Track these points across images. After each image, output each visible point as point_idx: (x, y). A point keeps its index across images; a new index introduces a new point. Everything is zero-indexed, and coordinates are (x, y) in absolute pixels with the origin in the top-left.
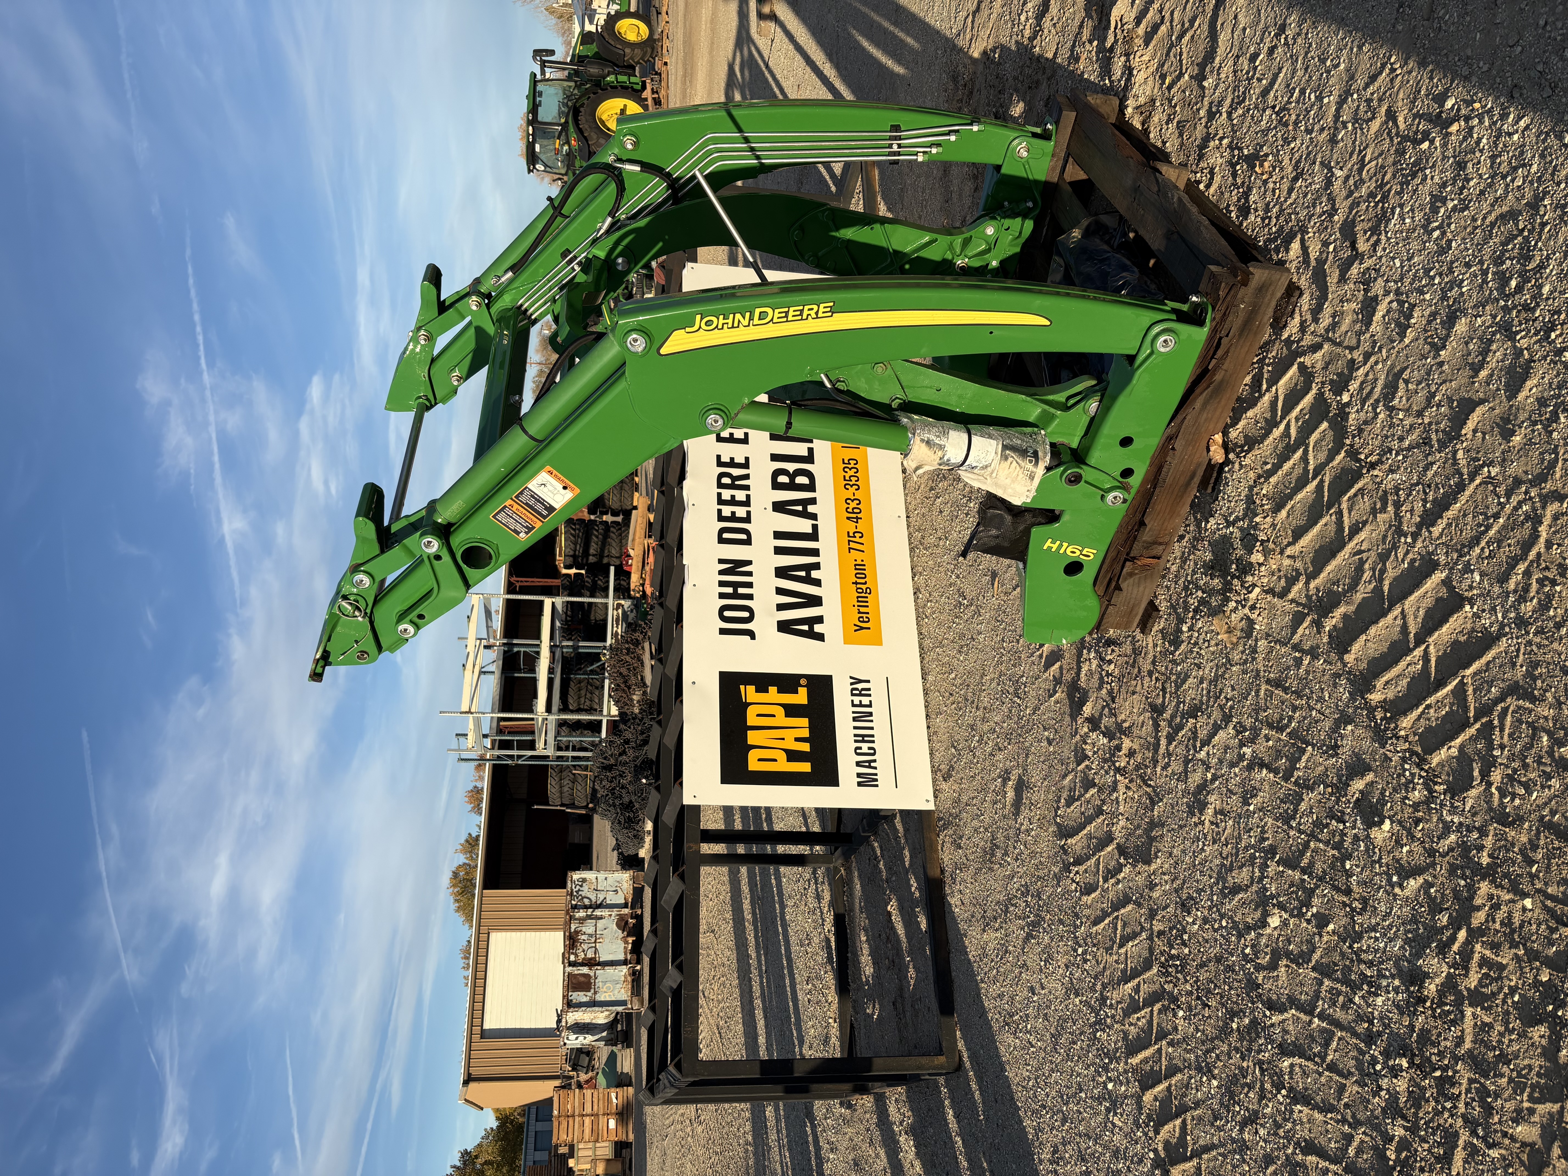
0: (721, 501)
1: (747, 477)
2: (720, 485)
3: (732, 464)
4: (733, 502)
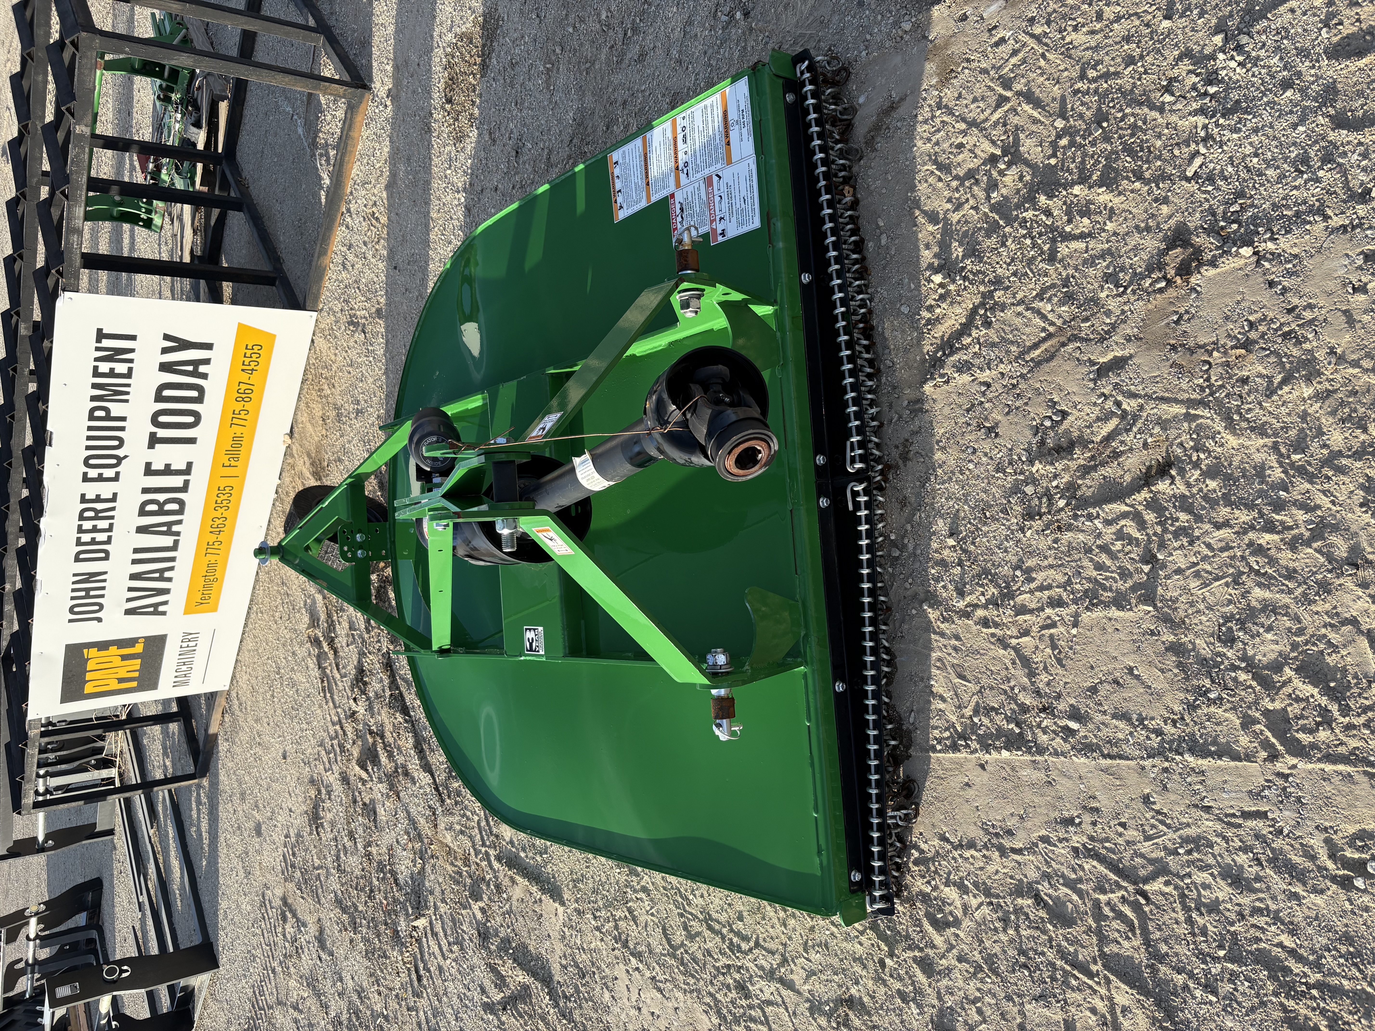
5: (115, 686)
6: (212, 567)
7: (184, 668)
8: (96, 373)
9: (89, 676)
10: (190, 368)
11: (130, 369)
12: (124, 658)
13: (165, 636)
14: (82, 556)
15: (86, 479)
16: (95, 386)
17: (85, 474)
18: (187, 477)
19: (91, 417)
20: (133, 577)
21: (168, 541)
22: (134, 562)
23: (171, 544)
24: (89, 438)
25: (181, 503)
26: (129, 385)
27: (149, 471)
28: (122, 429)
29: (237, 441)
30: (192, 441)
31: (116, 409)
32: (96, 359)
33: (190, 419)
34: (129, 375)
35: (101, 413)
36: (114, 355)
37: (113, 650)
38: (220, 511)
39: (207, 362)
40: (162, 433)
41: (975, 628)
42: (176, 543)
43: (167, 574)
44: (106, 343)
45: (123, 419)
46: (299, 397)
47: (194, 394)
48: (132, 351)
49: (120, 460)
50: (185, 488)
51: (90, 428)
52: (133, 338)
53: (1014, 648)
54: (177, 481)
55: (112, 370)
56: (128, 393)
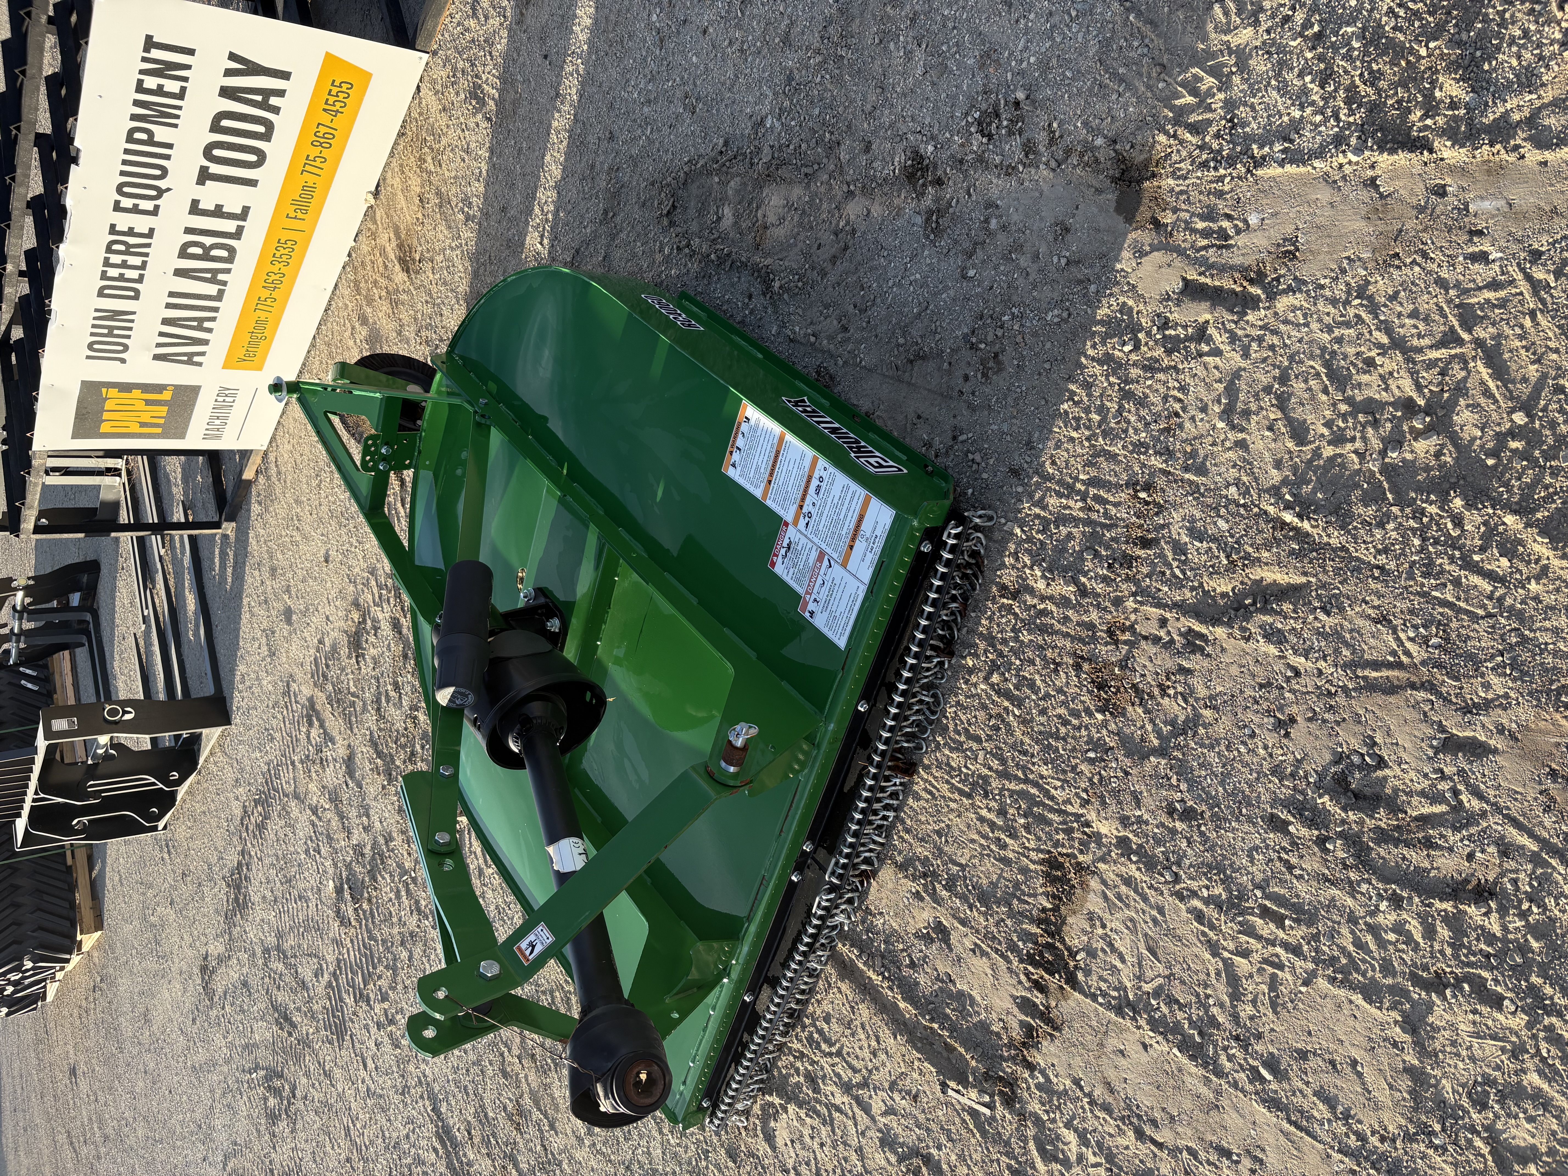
0: (107, 263)
1: (148, 245)
2: (109, 250)
3: (131, 232)
4: (124, 265)
5: (136, 429)
6: (261, 324)
7: (217, 422)
8: (140, 88)
9: (106, 416)
10: (259, 98)
11: (183, 90)
12: (148, 402)
13: (199, 387)
14: (106, 292)
15: (117, 207)
16: (137, 103)
17: (117, 203)
18: (241, 223)
19: (130, 139)
20: (166, 322)
21: (212, 289)
22: (169, 306)
23: (214, 293)
24: (125, 162)
25: (232, 251)
26: (179, 108)
27: (195, 208)
28: (168, 157)
29: (308, 191)
30: (253, 183)
31: (161, 133)
32: (142, 72)
33: (253, 158)
34: (181, 95)
35: (143, 136)
36: (164, 70)
37: (136, 393)
38: (278, 266)
39: (281, 93)
40: (215, 169)
41: (1184, 914)
42: (221, 293)
43: (206, 324)
44: (155, 54)
45: (170, 146)
46: (392, 152)
47: (261, 129)
48: (188, 67)
49: (161, 192)
50: (238, 234)
51: (127, 151)
52: (191, 52)
53: (1224, 961)
54: (230, 226)
55: (160, 87)
56: (178, 117)
